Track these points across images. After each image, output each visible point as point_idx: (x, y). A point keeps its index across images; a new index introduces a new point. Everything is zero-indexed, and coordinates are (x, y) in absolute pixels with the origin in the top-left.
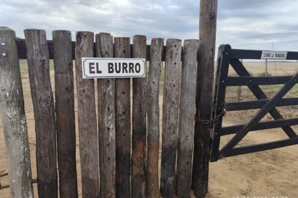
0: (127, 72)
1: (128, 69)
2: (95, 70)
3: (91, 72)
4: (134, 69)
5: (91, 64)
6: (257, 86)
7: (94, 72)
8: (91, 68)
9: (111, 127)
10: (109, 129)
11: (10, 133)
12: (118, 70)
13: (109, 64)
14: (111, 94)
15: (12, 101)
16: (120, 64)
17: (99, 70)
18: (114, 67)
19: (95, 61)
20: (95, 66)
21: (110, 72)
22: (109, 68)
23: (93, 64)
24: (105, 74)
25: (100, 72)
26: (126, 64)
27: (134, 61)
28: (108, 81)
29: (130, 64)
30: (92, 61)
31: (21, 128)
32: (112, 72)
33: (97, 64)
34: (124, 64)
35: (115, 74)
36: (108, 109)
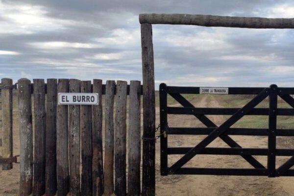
0: (85, 101)
1: (86, 99)
2: (65, 100)
3: (63, 101)
4: (90, 99)
5: (63, 96)
6: (203, 115)
7: (64, 101)
8: (63, 99)
9: (75, 135)
10: (73, 136)
11: (22, 131)
12: (79, 100)
13: (74, 96)
14: (75, 114)
15: (24, 115)
16: (80, 97)
17: (68, 100)
18: (77, 99)
19: (65, 94)
20: (65, 98)
21: (74, 101)
22: (74, 99)
23: (64, 96)
24: (71, 102)
25: (68, 101)
26: (84, 97)
27: (90, 95)
28: (74, 107)
29: (87, 97)
30: (63, 95)
31: (27, 130)
32: (75, 101)
33: (67, 97)
34: (83, 96)
35: (77, 103)
36: (73, 124)
